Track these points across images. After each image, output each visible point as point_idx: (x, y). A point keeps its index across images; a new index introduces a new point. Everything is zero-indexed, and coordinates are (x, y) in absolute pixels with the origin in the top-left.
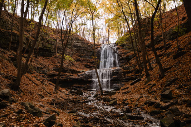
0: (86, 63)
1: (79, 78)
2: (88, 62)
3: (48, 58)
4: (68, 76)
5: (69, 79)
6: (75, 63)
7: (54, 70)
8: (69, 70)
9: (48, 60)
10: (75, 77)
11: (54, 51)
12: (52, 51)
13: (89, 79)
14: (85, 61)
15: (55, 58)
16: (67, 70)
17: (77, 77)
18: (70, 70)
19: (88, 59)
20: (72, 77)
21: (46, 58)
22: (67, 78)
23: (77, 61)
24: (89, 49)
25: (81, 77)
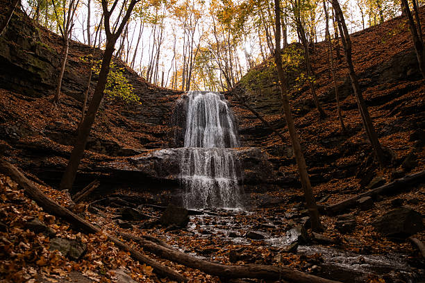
0: (143, 135)
1: (136, 169)
2: (146, 133)
3: (29, 100)
4: (98, 160)
5: (100, 170)
6: (114, 129)
7: (47, 134)
8: (98, 142)
9: (28, 104)
10: (119, 164)
11: (48, 82)
12: (44, 81)
13: (168, 174)
14: (139, 128)
15: (52, 101)
16: (94, 143)
17: (127, 168)
18: (104, 143)
19: (146, 124)
20: (111, 164)
21: (21, 98)
22: (93, 166)
23: (119, 126)
24: (151, 101)
25: (140, 168)
